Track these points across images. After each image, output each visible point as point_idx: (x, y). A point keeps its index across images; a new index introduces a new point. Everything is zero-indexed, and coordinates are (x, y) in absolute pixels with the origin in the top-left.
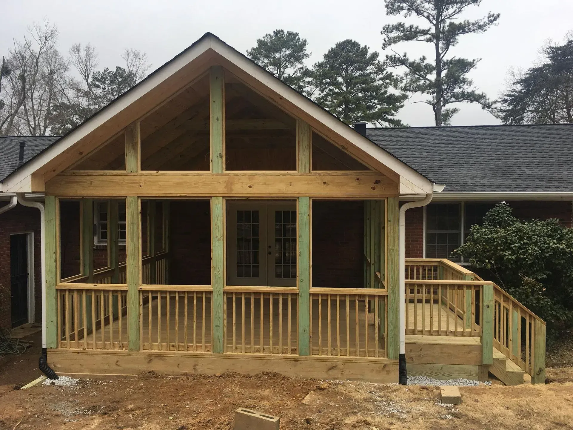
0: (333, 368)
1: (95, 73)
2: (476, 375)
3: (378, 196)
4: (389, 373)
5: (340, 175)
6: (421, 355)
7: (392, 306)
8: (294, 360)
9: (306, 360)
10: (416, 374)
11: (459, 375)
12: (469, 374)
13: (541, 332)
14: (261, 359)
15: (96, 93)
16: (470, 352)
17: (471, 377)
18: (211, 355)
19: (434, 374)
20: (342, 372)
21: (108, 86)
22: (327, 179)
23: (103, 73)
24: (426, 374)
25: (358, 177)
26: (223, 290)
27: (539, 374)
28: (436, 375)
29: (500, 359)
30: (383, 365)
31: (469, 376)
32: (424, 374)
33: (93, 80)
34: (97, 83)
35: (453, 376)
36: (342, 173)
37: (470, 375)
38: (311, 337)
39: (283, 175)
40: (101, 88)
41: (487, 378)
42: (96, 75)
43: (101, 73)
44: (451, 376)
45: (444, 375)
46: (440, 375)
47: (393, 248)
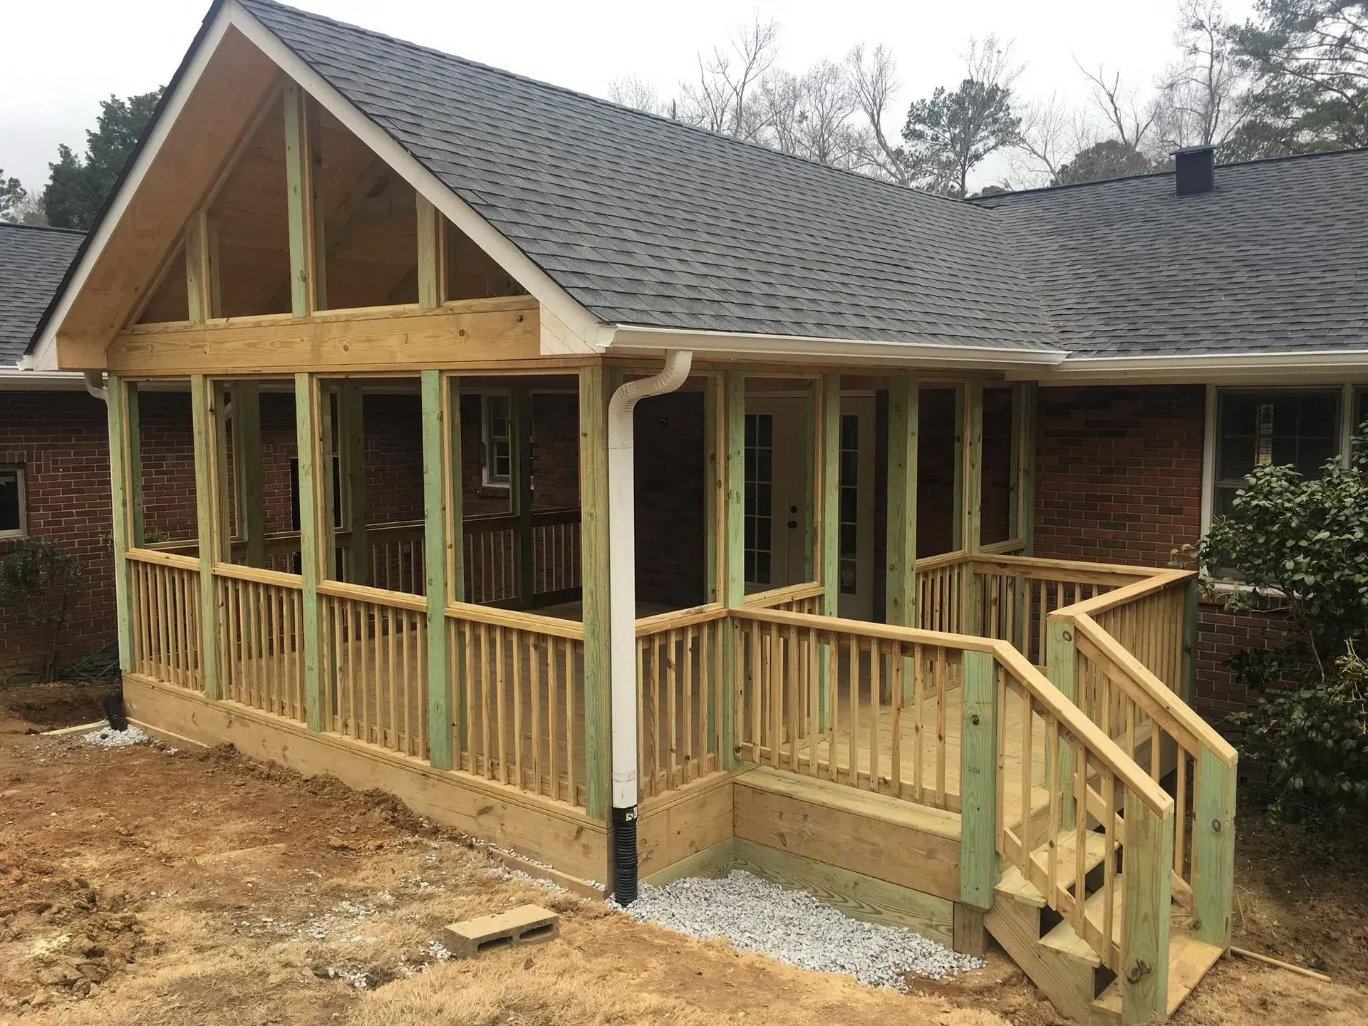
0: (485, 811)
1: (915, 104)
2: (948, 930)
3: (561, 365)
4: (587, 853)
5: (489, 309)
6: (804, 832)
7: (593, 672)
8: (423, 775)
9: (441, 778)
10: (793, 884)
11: (901, 918)
12: (929, 922)
13: (1147, 838)
14: (375, 758)
15: (916, 151)
16: (930, 855)
17: (933, 931)
18: (303, 732)
19: (837, 898)
20: (502, 825)
21: (944, 131)
22: (467, 321)
23: (933, 102)
24: (816, 891)
25: (520, 313)
26: (317, 589)
27: (1137, 981)
28: (841, 899)
29: (1016, 898)
30: (575, 828)
31: (928, 929)
32: (811, 889)
33: (909, 122)
34: (919, 127)
35: (887, 915)
36: (493, 304)
37: (931, 926)
38: (454, 725)
39: (396, 316)
40: (929, 138)
41: (980, 949)
42: (918, 110)
43: (928, 102)
44: (880, 913)
45: (863, 907)
46: (852, 903)
47: (592, 511)
